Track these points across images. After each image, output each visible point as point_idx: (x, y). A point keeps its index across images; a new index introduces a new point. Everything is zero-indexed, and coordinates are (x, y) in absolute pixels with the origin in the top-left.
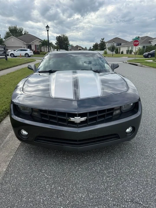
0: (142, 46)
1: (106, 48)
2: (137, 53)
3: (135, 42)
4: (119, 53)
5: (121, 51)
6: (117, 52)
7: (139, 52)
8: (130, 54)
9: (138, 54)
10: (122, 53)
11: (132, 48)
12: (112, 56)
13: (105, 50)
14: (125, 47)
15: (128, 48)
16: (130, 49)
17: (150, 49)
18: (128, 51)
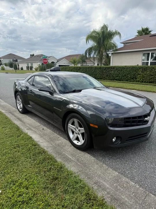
0: (41, 63)
1: (2, 64)
2: (37, 69)
3: (44, 60)
4: (19, 69)
5: (20, 67)
6: (16, 68)
7: (40, 69)
8: (30, 70)
9: (40, 70)
10: (22, 69)
11: (32, 64)
12: (15, 72)
13: (1, 65)
14: (24, 64)
15: (28, 65)
16: (30, 65)
17: (48, 66)
18: (28, 68)
